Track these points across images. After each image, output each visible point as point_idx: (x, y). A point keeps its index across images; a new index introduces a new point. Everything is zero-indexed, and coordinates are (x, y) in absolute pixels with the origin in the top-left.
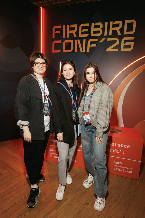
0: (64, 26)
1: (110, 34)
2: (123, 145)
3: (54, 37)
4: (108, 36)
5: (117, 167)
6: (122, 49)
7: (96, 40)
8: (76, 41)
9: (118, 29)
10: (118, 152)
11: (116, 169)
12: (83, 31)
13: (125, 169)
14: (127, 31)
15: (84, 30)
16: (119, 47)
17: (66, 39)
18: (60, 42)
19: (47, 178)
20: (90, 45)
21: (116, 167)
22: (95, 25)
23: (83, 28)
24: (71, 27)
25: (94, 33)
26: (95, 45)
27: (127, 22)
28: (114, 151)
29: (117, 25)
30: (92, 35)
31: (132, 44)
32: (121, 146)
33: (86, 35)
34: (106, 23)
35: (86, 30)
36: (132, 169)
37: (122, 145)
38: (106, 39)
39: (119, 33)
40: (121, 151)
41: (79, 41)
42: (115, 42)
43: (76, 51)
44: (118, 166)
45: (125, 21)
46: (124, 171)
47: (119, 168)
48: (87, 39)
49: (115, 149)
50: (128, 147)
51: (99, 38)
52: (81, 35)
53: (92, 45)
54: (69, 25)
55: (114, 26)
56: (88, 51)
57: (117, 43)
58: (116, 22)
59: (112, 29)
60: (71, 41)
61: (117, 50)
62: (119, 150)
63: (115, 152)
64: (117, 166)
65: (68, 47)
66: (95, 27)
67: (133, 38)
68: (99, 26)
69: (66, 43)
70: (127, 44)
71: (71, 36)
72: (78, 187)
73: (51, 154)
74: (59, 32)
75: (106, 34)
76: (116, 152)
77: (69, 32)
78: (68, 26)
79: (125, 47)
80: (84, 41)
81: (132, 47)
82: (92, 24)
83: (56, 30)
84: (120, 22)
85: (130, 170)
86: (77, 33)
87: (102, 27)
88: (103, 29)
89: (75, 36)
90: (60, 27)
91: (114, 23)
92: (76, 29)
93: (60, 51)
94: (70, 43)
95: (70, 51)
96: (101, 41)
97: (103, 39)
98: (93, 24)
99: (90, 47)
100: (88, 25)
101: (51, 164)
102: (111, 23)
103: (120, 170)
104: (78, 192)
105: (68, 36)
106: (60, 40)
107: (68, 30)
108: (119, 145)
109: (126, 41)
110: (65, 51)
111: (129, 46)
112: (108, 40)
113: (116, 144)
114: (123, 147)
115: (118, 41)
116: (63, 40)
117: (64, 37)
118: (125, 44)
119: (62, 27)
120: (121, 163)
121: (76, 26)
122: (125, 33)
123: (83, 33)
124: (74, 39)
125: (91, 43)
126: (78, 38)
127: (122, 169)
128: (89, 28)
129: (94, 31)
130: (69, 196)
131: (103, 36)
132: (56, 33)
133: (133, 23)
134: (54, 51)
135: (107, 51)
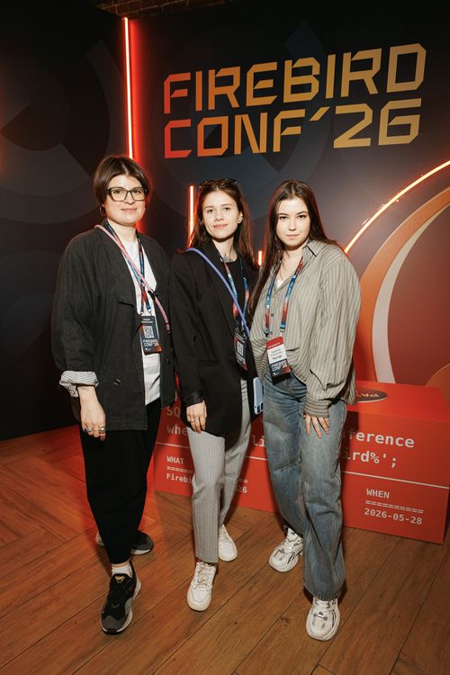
0: (199, 75)
1: (345, 93)
2: (392, 438)
3: (167, 110)
4: (338, 100)
5: (376, 508)
6: (384, 140)
7: (301, 113)
8: (238, 118)
9: (367, 76)
10: (377, 461)
11: (373, 513)
12: (258, 87)
13: (399, 512)
14: (398, 80)
15: (260, 82)
16: (372, 131)
17: (206, 113)
18: (187, 123)
19: (161, 543)
20: (282, 130)
21: (371, 507)
22: (295, 66)
23: (259, 77)
24: (219, 74)
25: (292, 92)
26: (296, 130)
27: (395, 52)
28: (365, 457)
29: (367, 64)
30: (289, 97)
31: (414, 121)
32: (387, 443)
33: (269, 100)
34: (332, 59)
35: (268, 84)
36: (421, 511)
37: (389, 439)
38: (333, 110)
39: (373, 90)
40: (385, 456)
41: (246, 118)
42: (360, 116)
43: (238, 150)
44: (379, 504)
45: (392, 48)
46: (396, 517)
47: (382, 509)
48: (273, 110)
49: (368, 452)
50: (409, 443)
51: (311, 107)
52: (251, 101)
53: (288, 128)
54: (214, 71)
55: (356, 66)
56: (277, 148)
57: (368, 121)
58: (361, 55)
59: (348, 76)
60: (223, 121)
61: (366, 142)
62: (379, 455)
63: (367, 460)
64: (374, 503)
65: (213, 138)
66: (296, 72)
67: (417, 103)
68: (307, 71)
69: (205, 127)
70: (398, 121)
71: (223, 105)
72: (257, 570)
73: (171, 472)
74: (184, 93)
75: (330, 94)
76: (371, 461)
77: (214, 91)
78: (212, 73)
79: (393, 131)
80: (264, 117)
81: (414, 132)
82: (286, 62)
83: (175, 86)
84: (375, 55)
85: (417, 515)
86: (241, 94)
87: (316, 70)
88: (322, 78)
89: (235, 104)
90: (186, 77)
91: (355, 58)
92: (237, 83)
93: (190, 151)
94: (219, 127)
95: (219, 152)
96: (317, 117)
97: (322, 111)
98: (288, 64)
99: (282, 137)
100: (272, 66)
101: (171, 502)
102: (347, 57)
103: (384, 515)
104: (256, 585)
105: (212, 106)
106: (187, 118)
107: (213, 86)
108: (379, 439)
109: (393, 114)
110: (202, 152)
111: (405, 129)
112: (337, 112)
113: (369, 435)
114: (392, 443)
115: (369, 113)
116: (197, 118)
117: (199, 107)
118: (391, 123)
119: (193, 77)
120: (387, 495)
121: (235, 71)
122: (392, 86)
123: (258, 93)
124: (233, 114)
125: (286, 123)
126: (243, 109)
127: (391, 512)
128: (278, 76)
129: (292, 86)
130: (228, 597)
131: (320, 99)
132: (174, 95)
133: (415, 55)
134: (170, 154)
135: (335, 147)
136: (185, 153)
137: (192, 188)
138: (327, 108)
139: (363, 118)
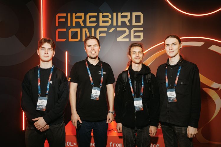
0: (69, 15)
1: (119, 24)
3: (57, 25)
4: (117, 26)
6: (133, 39)
7: (105, 29)
8: (84, 30)
9: (126, 20)
12: (90, 20)
14: (136, 22)
16: (129, 36)
17: (72, 27)
18: (65, 30)
20: (99, 34)
22: (103, 15)
23: (90, 17)
24: (76, 15)
26: (104, 35)
27: (134, 14)
29: (126, 17)
30: (101, 24)
31: (141, 34)
33: (95, 24)
34: (115, 14)
35: (94, 19)
38: (116, 29)
39: (128, 24)
41: (87, 30)
42: (125, 32)
48: (96, 28)
51: (109, 28)
52: (88, 24)
53: (101, 34)
54: (75, 14)
55: (123, 17)
57: (127, 33)
58: (124, 14)
59: (120, 20)
60: (78, 30)
61: (127, 40)
65: (75, 35)
66: (103, 17)
67: (142, 29)
68: (107, 17)
69: (72, 32)
70: (137, 34)
71: (78, 25)
74: (64, 20)
75: (115, 24)
77: (75, 20)
78: (74, 14)
79: (135, 37)
80: (93, 30)
81: (142, 38)
82: (100, 13)
83: (60, 17)
84: (128, 14)
86: (84, 22)
87: (110, 17)
88: (112, 19)
89: (82, 25)
90: (65, 15)
91: (122, 14)
92: (83, 18)
93: (66, 39)
94: (77, 32)
95: (77, 40)
96: (111, 31)
97: (112, 29)
98: (101, 14)
99: (99, 36)
100: (95, 14)
102: (119, 14)
105: (74, 25)
106: (65, 28)
109: (135, 32)
110: (70, 40)
111: (139, 37)
114: (152, 146)
115: (127, 31)
116: (68, 28)
117: (69, 25)
118: (135, 35)
119: (67, 15)
121: (82, 15)
122: (134, 24)
123: (90, 22)
124: (81, 28)
125: (100, 32)
126: (85, 26)
128: (97, 17)
129: (102, 21)
131: (111, 26)
132: (60, 20)
133: (140, 15)
134: (57, 40)
135: (117, 40)
136: (64, 40)
137: (67, 52)
138: (114, 29)
139: (126, 32)
